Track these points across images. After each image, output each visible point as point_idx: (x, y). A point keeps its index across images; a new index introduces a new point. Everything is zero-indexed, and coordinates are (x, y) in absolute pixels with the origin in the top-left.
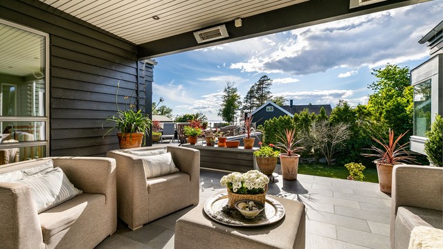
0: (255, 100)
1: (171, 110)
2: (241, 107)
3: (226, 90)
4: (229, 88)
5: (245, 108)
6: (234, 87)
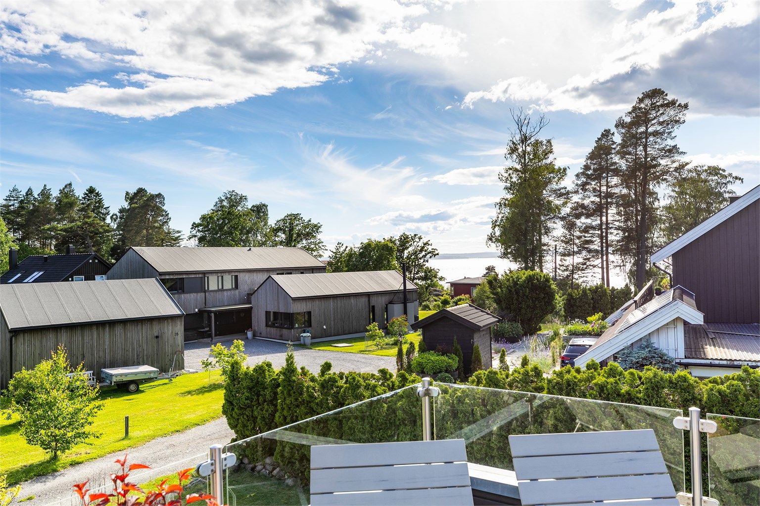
0: (615, 180)
1: (317, 228)
2: (566, 210)
3: (513, 150)
4: (524, 140)
5: (580, 210)
6: (542, 137)
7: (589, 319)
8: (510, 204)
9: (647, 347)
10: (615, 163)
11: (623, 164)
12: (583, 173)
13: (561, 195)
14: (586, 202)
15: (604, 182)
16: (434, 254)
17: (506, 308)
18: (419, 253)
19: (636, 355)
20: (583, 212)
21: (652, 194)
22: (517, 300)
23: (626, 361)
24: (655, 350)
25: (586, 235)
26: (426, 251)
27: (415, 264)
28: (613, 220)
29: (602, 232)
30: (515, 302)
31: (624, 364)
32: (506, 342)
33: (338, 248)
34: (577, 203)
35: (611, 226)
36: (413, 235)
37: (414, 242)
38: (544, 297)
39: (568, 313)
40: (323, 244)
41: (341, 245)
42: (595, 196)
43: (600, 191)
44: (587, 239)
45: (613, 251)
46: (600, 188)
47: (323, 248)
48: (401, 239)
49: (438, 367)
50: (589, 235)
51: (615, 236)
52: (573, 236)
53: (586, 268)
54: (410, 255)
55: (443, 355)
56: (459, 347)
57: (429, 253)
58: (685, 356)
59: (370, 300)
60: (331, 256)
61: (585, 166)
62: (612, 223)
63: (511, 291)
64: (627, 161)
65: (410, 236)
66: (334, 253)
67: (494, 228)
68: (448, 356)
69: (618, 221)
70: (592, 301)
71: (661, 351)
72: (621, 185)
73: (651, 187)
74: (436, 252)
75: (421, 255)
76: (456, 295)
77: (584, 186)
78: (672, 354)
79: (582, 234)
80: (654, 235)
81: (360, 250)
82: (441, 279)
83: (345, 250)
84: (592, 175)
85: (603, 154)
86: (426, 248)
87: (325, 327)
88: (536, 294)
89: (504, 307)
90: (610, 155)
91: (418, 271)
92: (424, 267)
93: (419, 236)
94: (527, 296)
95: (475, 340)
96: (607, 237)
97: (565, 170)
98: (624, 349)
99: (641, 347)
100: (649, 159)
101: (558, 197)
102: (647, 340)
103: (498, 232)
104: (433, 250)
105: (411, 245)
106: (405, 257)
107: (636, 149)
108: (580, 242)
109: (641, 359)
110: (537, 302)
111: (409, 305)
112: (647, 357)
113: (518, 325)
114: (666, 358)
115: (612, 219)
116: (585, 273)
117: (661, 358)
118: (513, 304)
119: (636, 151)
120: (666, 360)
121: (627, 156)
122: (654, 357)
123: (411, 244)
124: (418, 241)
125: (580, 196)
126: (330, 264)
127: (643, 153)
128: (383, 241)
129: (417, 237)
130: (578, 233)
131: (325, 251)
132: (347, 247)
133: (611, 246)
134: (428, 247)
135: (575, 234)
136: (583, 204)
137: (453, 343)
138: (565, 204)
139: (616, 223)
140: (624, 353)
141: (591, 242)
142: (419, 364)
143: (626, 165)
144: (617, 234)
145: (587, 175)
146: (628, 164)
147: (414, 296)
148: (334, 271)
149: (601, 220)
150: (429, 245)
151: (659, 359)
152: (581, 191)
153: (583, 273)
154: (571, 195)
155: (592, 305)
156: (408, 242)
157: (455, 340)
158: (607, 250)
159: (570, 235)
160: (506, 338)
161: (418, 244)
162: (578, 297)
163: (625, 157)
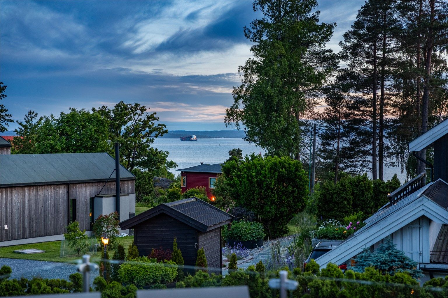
7: (346, 218)
8: (260, 69)
9: (388, 249)
10: (395, 21)
11: (404, 23)
12: (354, 33)
13: (326, 59)
14: (357, 70)
15: (379, 43)
16: (161, 132)
17: (246, 204)
18: (141, 130)
19: (374, 259)
20: (352, 82)
21: (438, 62)
22: (259, 194)
23: (363, 265)
24: (397, 252)
25: (356, 112)
26: (150, 127)
27: (135, 144)
28: (390, 95)
29: (375, 109)
30: (257, 196)
31: (361, 269)
32: (243, 247)
33: (29, 118)
34: (346, 70)
35: (386, 101)
36: (133, 105)
37: (134, 115)
38: (293, 191)
39: (323, 211)
40: (7, 113)
41: (33, 116)
42: (368, 62)
43: (375, 57)
44: (357, 117)
45: (389, 134)
46: (375, 53)
47: (7, 118)
48: (117, 110)
49: (152, 277)
50: (359, 113)
51: (392, 114)
52: (339, 113)
53: (354, 155)
54: (129, 131)
55: (158, 261)
56: (179, 251)
57: (154, 130)
58: (430, 260)
59: (71, 192)
60: (19, 130)
61: (356, 23)
62: (389, 98)
63: (252, 182)
64: (409, 18)
65: (129, 107)
66: (23, 126)
67: (237, 100)
68: (165, 263)
69: (396, 95)
70: (352, 197)
71: (402, 254)
72: (401, 49)
73: (438, 53)
74: (165, 129)
75: (144, 133)
76: (188, 187)
77: (354, 50)
78: (416, 259)
79: (350, 111)
80: (440, 114)
81: (58, 124)
82: (172, 164)
83: (39, 123)
84: (365, 35)
85: (380, 8)
86: (150, 123)
87: (6, 227)
88: (284, 186)
89: (242, 203)
90: (388, 9)
91: (140, 154)
92: (148, 149)
93: (141, 106)
94: (272, 189)
95: (200, 244)
96: (382, 116)
97: (330, 27)
98: (363, 252)
99: (381, 250)
100: (436, 17)
101: (321, 63)
102: (389, 241)
103: (241, 106)
104: (161, 127)
105: (130, 119)
106: (121, 134)
107: (421, 4)
108: (347, 121)
109: (379, 264)
110: (283, 198)
111: (122, 199)
112: (386, 260)
113: (259, 225)
114: (407, 262)
115: (388, 92)
116: (353, 161)
117: (402, 262)
118: (254, 199)
119: (421, 7)
120: (407, 265)
121: (409, 13)
122: (394, 261)
123: (131, 117)
124: (140, 113)
125: (349, 62)
126: (16, 141)
127: (430, 10)
128: (91, 112)
129: (138, 108)
130: (345, 109)
131: (9, 123)
132: (41, 119)
133: (387, 127)
134: (153, 122)
135: (341, 111)
136: (353, 72)
137: (172, 247)
138: (328, 71)
139: (393, 98)
140: (362, 257)
141: (361, 121)
142: (128, 273)
143: (408, 23)
144: (394, 112)
145: (359, 35)
146: (410, 22)
147: (130, 187)
148: (21, 152)
149: (375, 94)
150: (155, 119)
151: (400, 263)
152: (350, 56)
153: (351, 162)
154: (337, 61)
155: (351, 202)
156: (126, 114)
157: (175, 243)
158: (381, 132)
159: (335, 112)
160: (243, 242)
161: (140, 117)
162: (335, 191)
163: (407, 14)
